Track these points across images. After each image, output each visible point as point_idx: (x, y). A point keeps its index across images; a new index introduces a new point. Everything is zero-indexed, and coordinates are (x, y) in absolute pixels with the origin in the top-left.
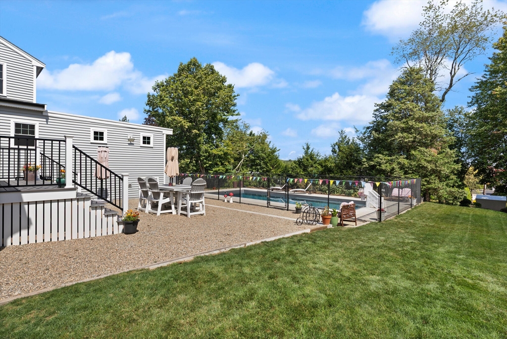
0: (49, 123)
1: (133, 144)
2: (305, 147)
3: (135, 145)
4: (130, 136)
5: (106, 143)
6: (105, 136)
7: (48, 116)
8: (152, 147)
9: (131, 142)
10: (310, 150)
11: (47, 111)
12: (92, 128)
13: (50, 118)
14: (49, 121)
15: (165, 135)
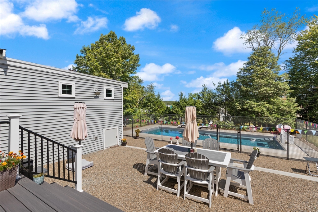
0: (8, 74)
1: (98, 97)
2: (180, 94)
3: (100, 98)
4: (96, 89)
5: (74, 96)
6: (73, 90)
7: (7, 65)
8: (113, 100)
9: (97, 95)
10: (183, 97)
11: (5, 57)
12: (60, 81)
13: (9, 67)
14: (8, 71)
15: (122, 88)
